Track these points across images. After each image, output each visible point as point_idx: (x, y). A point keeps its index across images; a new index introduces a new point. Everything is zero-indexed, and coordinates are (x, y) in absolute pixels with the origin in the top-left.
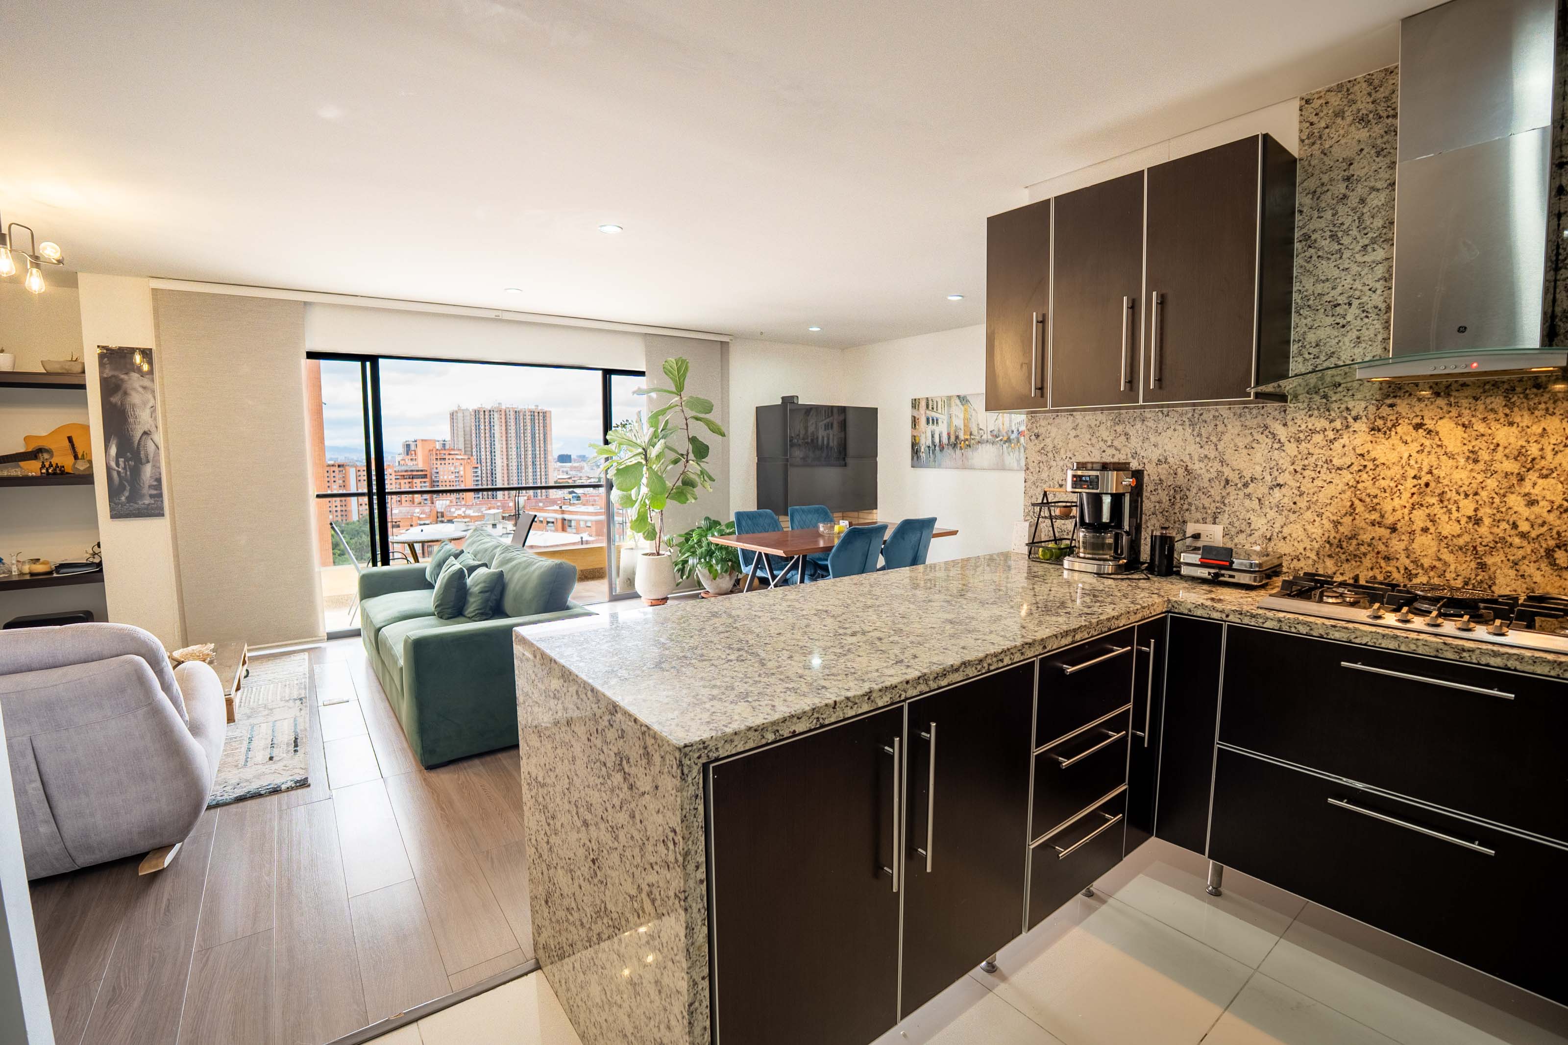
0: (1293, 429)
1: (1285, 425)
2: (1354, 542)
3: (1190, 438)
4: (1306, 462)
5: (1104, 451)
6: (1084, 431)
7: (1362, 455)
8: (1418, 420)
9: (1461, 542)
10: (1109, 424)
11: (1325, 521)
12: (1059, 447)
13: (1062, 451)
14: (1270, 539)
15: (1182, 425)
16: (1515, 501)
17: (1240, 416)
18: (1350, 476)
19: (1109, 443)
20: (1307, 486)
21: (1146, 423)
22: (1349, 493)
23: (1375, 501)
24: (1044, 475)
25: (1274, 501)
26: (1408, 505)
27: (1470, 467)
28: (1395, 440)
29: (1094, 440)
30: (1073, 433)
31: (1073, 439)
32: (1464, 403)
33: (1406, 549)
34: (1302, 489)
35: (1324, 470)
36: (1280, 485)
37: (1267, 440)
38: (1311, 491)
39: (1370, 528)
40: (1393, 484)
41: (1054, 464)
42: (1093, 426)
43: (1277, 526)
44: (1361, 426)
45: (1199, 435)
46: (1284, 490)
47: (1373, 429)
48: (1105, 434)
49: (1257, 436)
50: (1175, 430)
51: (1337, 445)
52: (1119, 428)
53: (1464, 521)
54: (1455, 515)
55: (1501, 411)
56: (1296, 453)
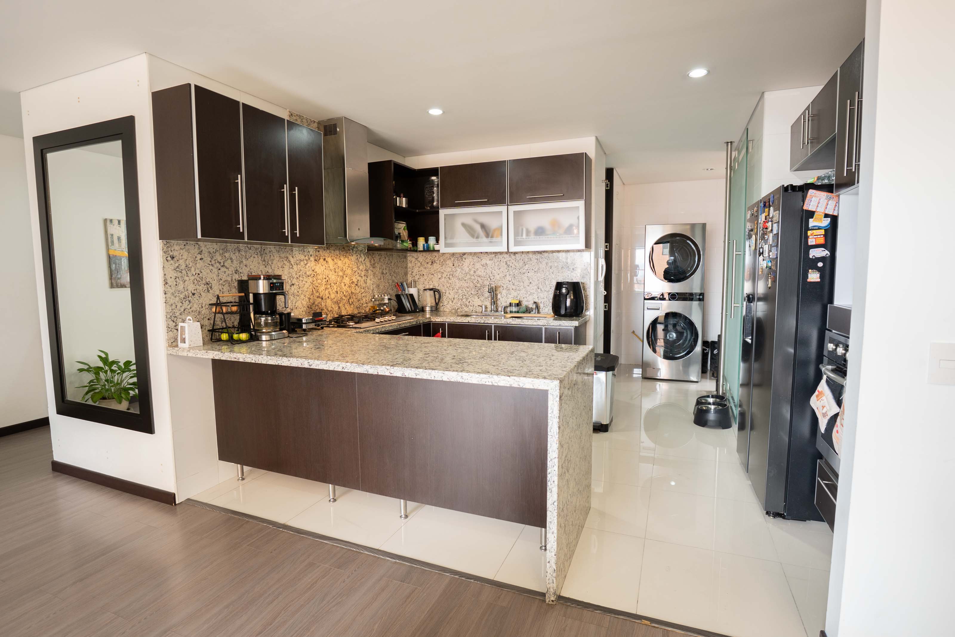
0: (295, 259)
1: (293, 257)
2: (314, 305)
3: (261, 262)
4: (300, 274)
5: (219, 269)
6: (206, 255)
7: (313, 270)
8: (324, 258)
9: (335, 300)
10: (221, 252)
11: (307, 299)
12: (190, 266)
13: (193, 269)
14: (292, 309)
15: (257, 255)
16: (343, 284)
17: (279, 252)
18: (311, 279)
19: (222, 264)
20: (301, 284)
21: (240, 252)
22: (311, 286)
23: (318, 288)
24: (181, 287)
25: (292, 292)
26: (325, 289)
27: (335, 274)
28: (320, 265)
29: (213, 262)
30: (199, 257)
31: (199, 261)
32: (332, 251)
33: (325, 305)
34: (300, 285)
35: (305, 277)
36: (293, 285)
37: (288, 264)
38: (302, 286)
39: (317, 299)
40: (321, 281)
41: (186, 278)
42: (212, 252)
43: (294, 303)
44: (312, 259)
45: (264, 261)
46: (295, 286)
47: (315, 260)
48: (219, 258)
49: (285, 262)
50: (254, 257)
51: (307, 267)
52: (227, 255)
53: (335, 292)
54: (334, 291)
55: (339, 255)
56: (297, 270)
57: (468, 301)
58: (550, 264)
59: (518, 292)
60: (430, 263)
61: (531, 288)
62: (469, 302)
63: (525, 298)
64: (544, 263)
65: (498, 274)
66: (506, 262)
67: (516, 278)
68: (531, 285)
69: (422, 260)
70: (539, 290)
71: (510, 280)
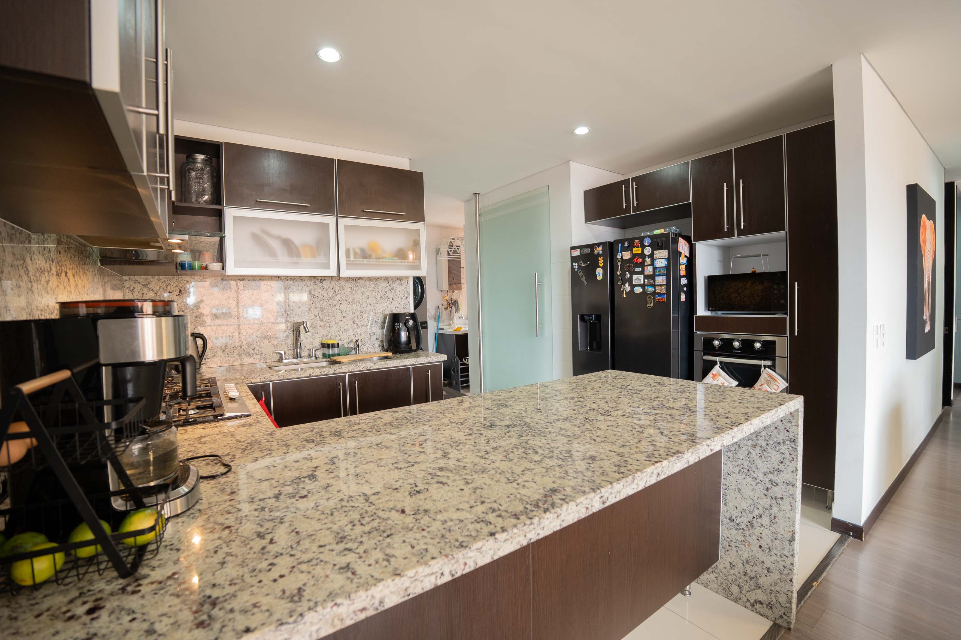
57: (253, 347)
58: (367, 294)
59: (329, 329)
60: (178, 292)
61: (345, 324)
62: (254, 349)
63: (338, 336)
64: (360, 292)
65: (299, 307)
66: (310, 291)
67: (325, 311)
68: (345, 320)
69: (157, 288)
70: (355, 325)
71: (317, 314)
